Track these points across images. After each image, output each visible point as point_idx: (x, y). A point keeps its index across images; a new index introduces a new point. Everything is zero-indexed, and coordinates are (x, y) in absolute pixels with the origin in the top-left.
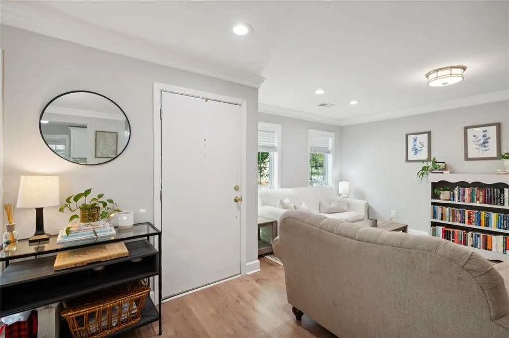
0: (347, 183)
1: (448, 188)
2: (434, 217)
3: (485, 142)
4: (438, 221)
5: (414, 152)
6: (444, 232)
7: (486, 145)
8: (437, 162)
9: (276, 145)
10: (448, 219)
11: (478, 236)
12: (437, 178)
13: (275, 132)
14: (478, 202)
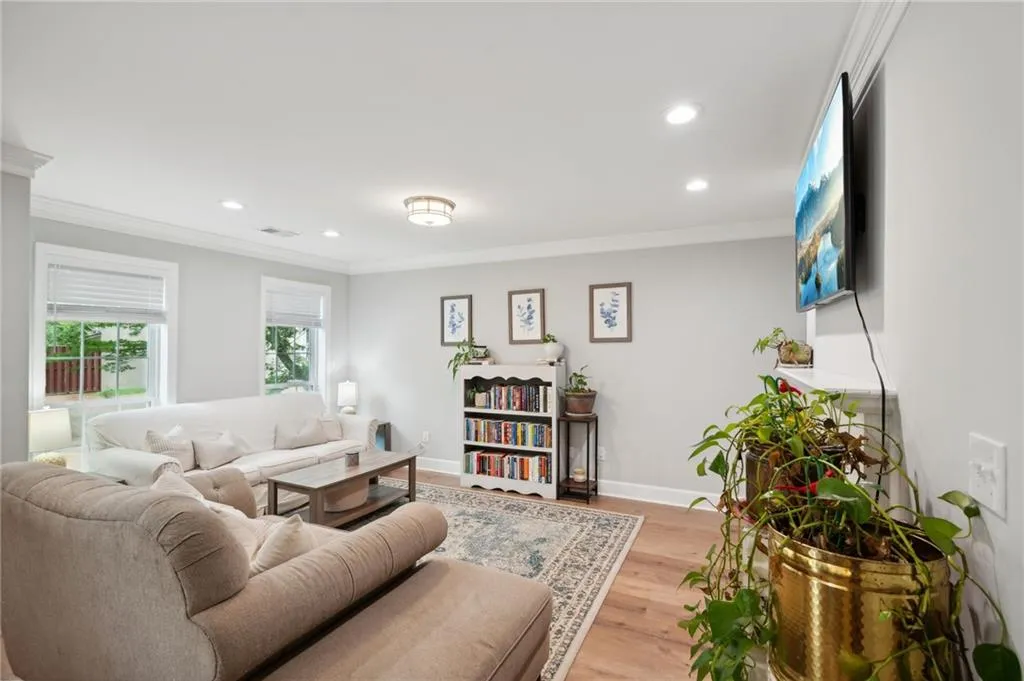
0: (354, 384)
1: (483, 389)
2: (468, 438)
3: (530, 318)
4: (472, 443)
5: (451, 329)
6: (481, 460)
7: (531, 321)
8: (476, 347)
9: (164, 307)
10: (483, 438)
11: (515, 460)
12: (470, 372)
13: (162, 279)
14: (515, 408)
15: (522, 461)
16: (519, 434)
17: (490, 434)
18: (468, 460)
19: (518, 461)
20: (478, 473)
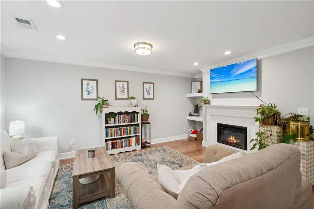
0: (22, 122)
2: (107, 136)
4: (109, 138)
5: (88, 93)
6: (113, 144)
7: (124, 92)
10: (114, 135)
14: (126, 122)
15: (129, 140)
16: (128, 131)
17: (117, 133)
18: (107, 145)
19: (128, 140)
20: (112, 149)
